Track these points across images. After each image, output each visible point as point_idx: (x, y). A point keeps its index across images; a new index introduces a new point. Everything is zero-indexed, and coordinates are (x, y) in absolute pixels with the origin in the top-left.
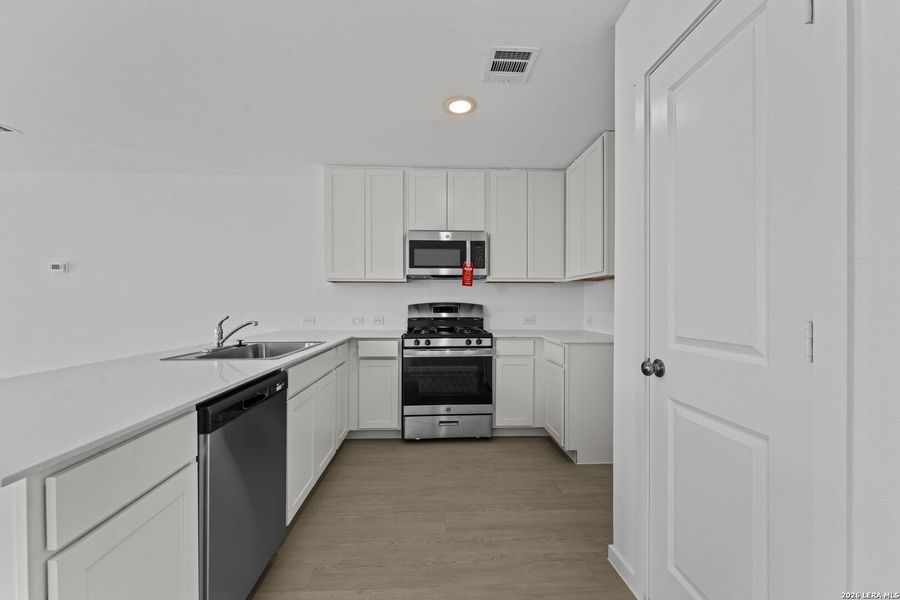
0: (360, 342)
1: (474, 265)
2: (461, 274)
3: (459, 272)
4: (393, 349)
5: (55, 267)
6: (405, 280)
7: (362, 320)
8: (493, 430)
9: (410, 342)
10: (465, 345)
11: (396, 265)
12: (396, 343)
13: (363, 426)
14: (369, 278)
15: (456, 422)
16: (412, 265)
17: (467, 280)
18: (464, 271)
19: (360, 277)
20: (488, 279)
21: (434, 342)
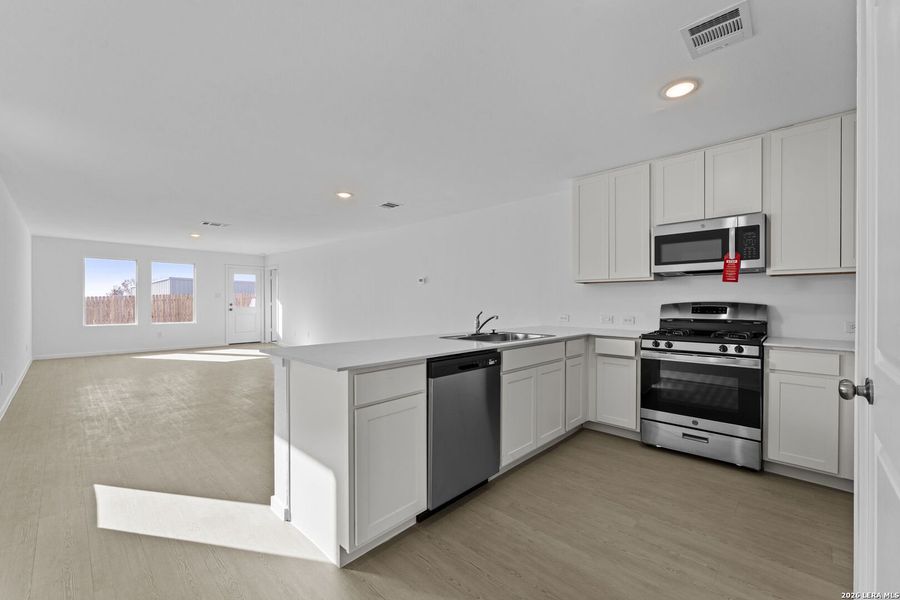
0: (597, 339)
1: (740, 256)
2: (722, 268)
3: (720, 265)
4: (629, 348)
5: (421, 280)
6: (652, 278)
7: (612, 320)
8: (763, 462)
9: (649, 343)
10: (718, 351)
11: (641, 263)
12: (633, 342)
13: (600, 419)
14: (614, 277)
15: (706, 439)
16: (658, 262)
17: (730, 275)
18: (726, 264)
19: (604, 277)
20: (769, 272)
21: (677, 345)
